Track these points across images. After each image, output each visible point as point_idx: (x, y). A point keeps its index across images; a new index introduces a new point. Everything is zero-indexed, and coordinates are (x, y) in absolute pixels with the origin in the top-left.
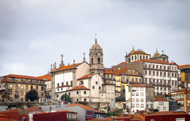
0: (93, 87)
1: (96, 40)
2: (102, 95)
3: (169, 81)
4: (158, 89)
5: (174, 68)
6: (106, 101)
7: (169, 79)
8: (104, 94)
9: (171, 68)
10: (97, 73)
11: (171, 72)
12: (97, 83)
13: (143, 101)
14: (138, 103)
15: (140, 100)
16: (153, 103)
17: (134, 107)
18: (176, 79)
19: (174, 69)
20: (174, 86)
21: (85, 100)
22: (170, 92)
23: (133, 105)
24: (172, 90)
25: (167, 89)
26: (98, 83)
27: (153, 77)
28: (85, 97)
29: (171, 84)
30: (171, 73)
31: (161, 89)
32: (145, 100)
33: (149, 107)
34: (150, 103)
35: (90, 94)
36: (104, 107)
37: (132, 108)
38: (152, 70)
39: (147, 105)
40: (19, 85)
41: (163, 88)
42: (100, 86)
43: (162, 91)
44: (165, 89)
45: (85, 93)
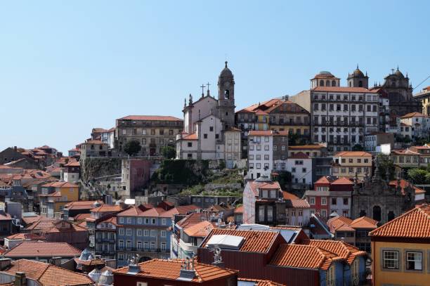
0: (206, 136)
1: (226, 63)
2: (219, 148)
3: (361, 119)
4: (338, 130)
5: (372, 97)
6: (225, 156)
7: (362, 114)
8: (221, 146)
9: (366, 97)
10: (212, 114)
11: (365, 103)
12: (211, 129)
13: (268, 159)
14: (259, 161)
15: (263, 158)
16: (285, 162)
17: (252, 168)
18: (376, 114)
19: (372, 99)
20: (372, 125)
21: (190, 155)
22: (362, 134)
23: (251, 165)
24: (366, 130)
25: (357, 129)
26: (214, 129)
27: (330, 114)
28: (190, 151)
29: (366, 122)
30: (366, 105)
31: (345, 130)
32: (271, 157)
33: (279, 168)
34: (281, 161)
35: (199, 147)
36: (215, 166)
37: (250, 170)
38: (327, 102)
39: (275, 165)
40: (139, 130)
41: (350, 129)
42: (217, 133)
43: (347, 134)
44: (354, 130)
45: (190, 145)
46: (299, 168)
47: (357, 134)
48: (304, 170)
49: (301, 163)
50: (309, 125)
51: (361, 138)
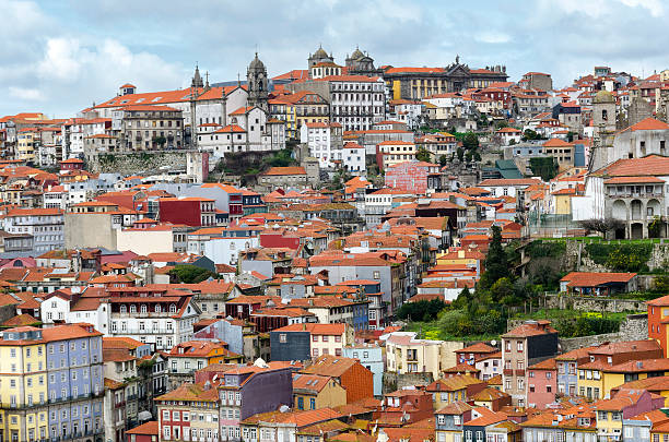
0: (252, 128)
1: (256, 54)
2: (266, 140)
3: (370, 108)
4: (352, 120)
6: (272, 148)
7: (370, 104)
8: (269, 138)
9: (374, 86)
10: (258, 106)
11: (373, 93)
12: (257, 121)
13: (326, 149)
14: (318, 152)
15: (321, 148)
16: (342, 152)
18: (381, 104)
19: (378, 88)
20: (379, 114)
21: (240, 148)
22: (371, 123)
24: (374, 120)
25: (367, 119)
26: (259, 121)
27: (345, 104)
28: (240, 144)
29: (374, 111)
30: (374, 95)
31: (358, 120)
32: (329, 148)
33: (336, 157)
34: (337, 151)
35: (247, 139)
38: (343, 92)
39: (332, 155)
40: (142, 121)
41: (361, 119)
42: (262, 125)
43: (360, 123)
44: (364, 120)
45: (239, 137)
46: (354, 156)
47: (367, 123)
48: (359, 158)
49: (356, 152)
50: (329, 115)
51: (370, 126)
